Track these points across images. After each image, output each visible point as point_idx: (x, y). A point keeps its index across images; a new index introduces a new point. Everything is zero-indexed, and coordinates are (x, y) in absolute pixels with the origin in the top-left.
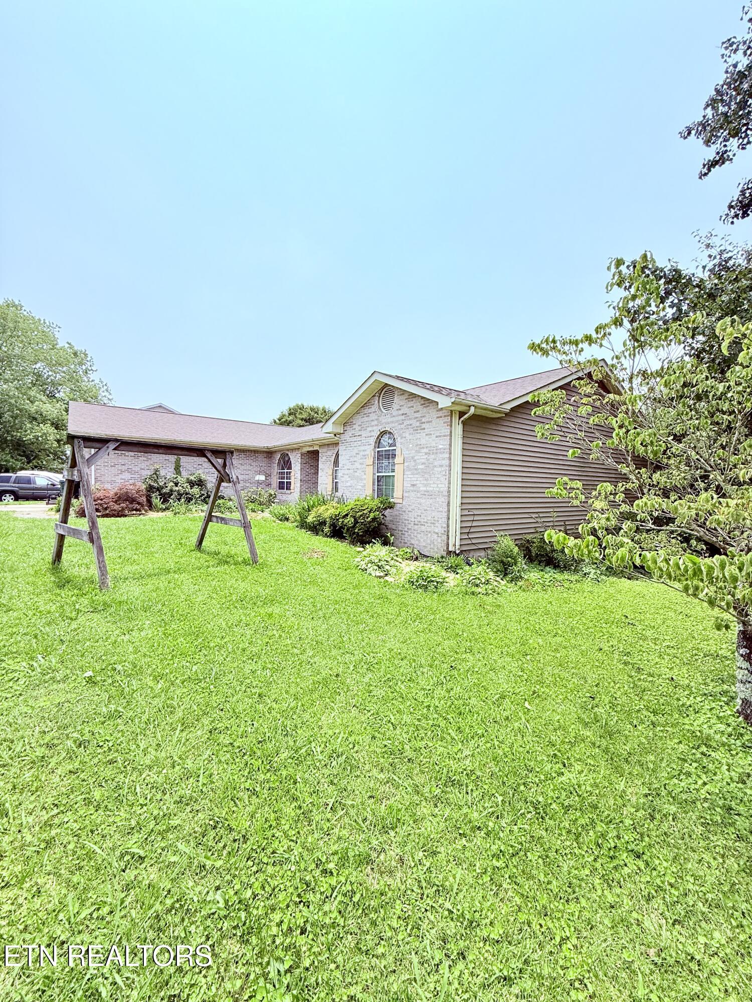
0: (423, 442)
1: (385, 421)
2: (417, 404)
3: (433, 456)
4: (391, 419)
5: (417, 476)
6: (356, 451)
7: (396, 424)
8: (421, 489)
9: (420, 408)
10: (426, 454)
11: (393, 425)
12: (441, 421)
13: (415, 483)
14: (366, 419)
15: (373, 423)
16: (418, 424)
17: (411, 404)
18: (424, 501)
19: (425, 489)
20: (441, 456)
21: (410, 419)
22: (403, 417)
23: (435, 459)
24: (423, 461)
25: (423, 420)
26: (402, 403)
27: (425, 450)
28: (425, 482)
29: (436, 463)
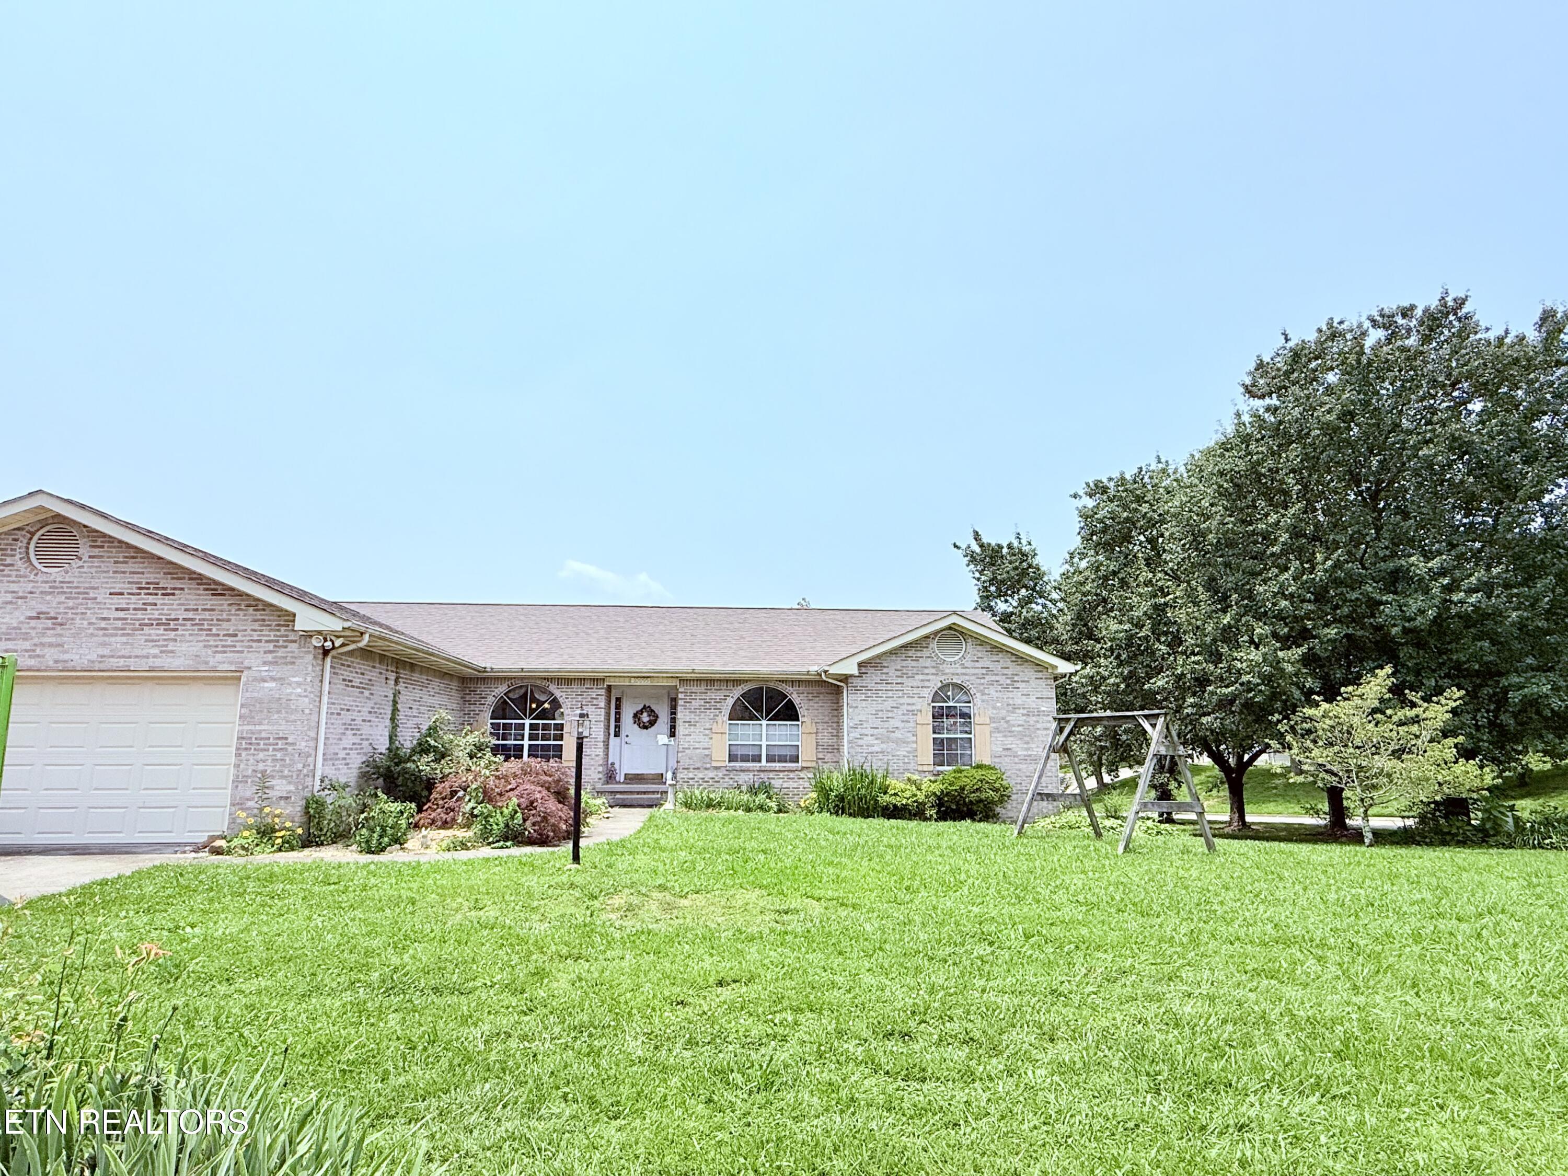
0: (1018, 701)
1: (952, 671)
2: (1006, 661)
3: (1034, 718)
4: (964, 671)
5: (1012, 739)
6: (890, 703)
7: (973, 678)
8: (1019, 753)
9: (1009, 664)
10: (1023, 715)
11: (967, 678)
12: (1042, 683)
13: (1009, 746)
14: (910, 663)
15: (926, 671)
16: (1009, 681)
17: (995, 658)
18: (1025, 766)
19: (1025, 753)
20: (1045, 718)
21: (997, 675)
22: (984, 671)
23: (1038, 722)
24: (1020, 723)
25: (1016, 678)
26: (980, 655)
27: (1025, 712)
28: (1025, 746)
29: (1039, 726)
